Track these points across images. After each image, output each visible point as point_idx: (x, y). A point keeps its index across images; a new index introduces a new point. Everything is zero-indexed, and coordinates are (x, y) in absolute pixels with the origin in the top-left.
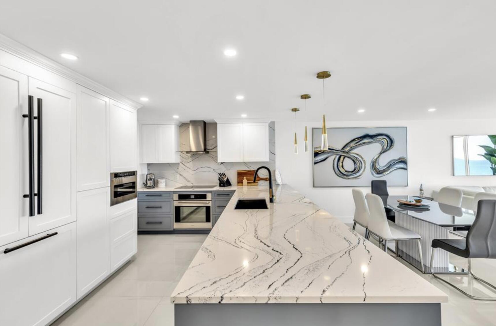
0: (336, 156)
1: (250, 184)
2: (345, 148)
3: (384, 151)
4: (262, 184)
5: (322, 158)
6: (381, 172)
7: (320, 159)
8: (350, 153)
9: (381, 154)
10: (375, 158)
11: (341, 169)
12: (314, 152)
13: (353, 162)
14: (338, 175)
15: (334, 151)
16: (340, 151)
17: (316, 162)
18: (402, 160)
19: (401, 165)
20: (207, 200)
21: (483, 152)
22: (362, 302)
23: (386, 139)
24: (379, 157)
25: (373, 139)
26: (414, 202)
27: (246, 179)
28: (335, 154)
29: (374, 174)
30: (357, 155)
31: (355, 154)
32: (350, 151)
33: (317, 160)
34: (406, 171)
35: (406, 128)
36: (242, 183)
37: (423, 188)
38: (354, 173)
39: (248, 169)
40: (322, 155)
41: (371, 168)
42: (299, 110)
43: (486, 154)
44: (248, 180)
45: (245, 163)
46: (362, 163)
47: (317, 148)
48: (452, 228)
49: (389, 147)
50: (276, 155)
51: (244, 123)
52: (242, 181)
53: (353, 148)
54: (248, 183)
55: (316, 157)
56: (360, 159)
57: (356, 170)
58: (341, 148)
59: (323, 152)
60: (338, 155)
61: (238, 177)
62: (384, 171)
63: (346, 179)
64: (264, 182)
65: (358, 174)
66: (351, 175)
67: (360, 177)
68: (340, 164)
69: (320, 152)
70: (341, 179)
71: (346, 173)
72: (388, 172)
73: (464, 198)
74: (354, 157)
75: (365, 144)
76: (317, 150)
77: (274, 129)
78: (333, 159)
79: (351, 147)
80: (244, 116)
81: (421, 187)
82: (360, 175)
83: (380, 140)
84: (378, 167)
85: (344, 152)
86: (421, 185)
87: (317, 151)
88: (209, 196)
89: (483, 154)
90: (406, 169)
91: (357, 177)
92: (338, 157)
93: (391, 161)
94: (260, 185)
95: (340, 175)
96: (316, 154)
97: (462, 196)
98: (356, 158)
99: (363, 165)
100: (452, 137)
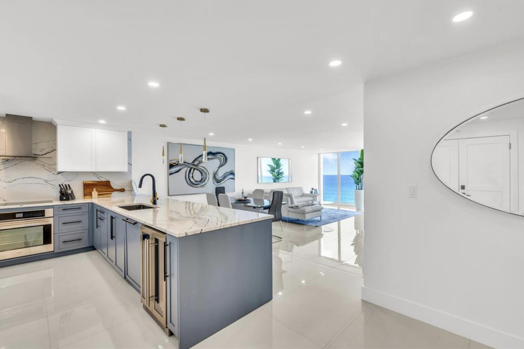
0: (187, 169)
1: (101, 196)
2: (195, 162)
3: (221, 166)
4: (115, 196)
5: (177, 170)
6: (219, 181)
7: (175, 171)
8: (199, 166)
9: (219, 167)
10: (216, 171)
11: (192, 179)
12: (170, 163)
13: (200, 173)
14: (189, 185)
15: (186, 164)
16: (191, 164)
17: (171, 173)
18: (232, 172)
19: (231, 176)
20: (46, 216)
21: (269, 169)
22: (251, 222)
23: (222, 156)
24: (218, 170)
25: (214, 156)
26: (243, 199)
27: (96, 190)
28: (187, 166)
29: (215, 183)
30: (204, 168)
31: (202, 167)
32: (199, 164)
33: (172, 171)
34: (233, 180)
35: (235, 149)
36: (91, 195)
37: (244, 192)
38: (201, 183)
39: (97, 180)
40: (176, 167)
41: (213, 178)
42: (166, 127)
43: (271, 170)
44: (98, 192)
45: (94, 173)
46: (206, 174)
47: (172, 160)
48: (263, 208)
49: (224, 163)
50: (132, 165)
51: (97, 129)
52: (91, 193)
53: (200, 162)
54: (99, 195)
55: (171, 169)
56: (206, 171)
57: (203, 179)
58: (192, 161)
59: (177, 164)
60: (189, 167)
61: (84, 189)
62: (221, 180)
63: (195, 187)
64: (119, 194)
65: (204, 183)
66: (199, 184)
67: (205, 186)
68: (191, 175)
69: (174, 165)
70: (192, 187)
71: (195, 183)
72: (224, 181)
73: (265, 196)
74: (202, 169)
75: (209, 159)
76: (172, 162)
77: (131, 139)
78: (185, 171)
79: (199, 161)
80: (102, 122)
81: (243, 191)
82: (205, 184)
83: (219, 157)
84: (217, 177)
85: (194, 165)
86: (243, 190)
87: (172, 164)
88: (49, 213)
89: (269, 170)
90: (234, 179)
91: (203, 185)
92: (189, 169)
93: (225, 173)
94: (113, 197)
95: (191, 184)
96: (171, 166)
97: (264, 195)
98: (203, 170)
99: (208, 176)
100: (258, 158)
